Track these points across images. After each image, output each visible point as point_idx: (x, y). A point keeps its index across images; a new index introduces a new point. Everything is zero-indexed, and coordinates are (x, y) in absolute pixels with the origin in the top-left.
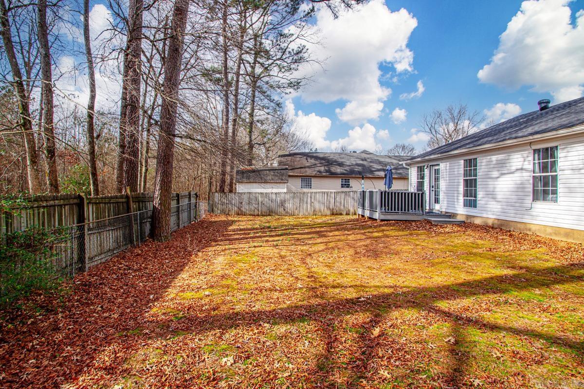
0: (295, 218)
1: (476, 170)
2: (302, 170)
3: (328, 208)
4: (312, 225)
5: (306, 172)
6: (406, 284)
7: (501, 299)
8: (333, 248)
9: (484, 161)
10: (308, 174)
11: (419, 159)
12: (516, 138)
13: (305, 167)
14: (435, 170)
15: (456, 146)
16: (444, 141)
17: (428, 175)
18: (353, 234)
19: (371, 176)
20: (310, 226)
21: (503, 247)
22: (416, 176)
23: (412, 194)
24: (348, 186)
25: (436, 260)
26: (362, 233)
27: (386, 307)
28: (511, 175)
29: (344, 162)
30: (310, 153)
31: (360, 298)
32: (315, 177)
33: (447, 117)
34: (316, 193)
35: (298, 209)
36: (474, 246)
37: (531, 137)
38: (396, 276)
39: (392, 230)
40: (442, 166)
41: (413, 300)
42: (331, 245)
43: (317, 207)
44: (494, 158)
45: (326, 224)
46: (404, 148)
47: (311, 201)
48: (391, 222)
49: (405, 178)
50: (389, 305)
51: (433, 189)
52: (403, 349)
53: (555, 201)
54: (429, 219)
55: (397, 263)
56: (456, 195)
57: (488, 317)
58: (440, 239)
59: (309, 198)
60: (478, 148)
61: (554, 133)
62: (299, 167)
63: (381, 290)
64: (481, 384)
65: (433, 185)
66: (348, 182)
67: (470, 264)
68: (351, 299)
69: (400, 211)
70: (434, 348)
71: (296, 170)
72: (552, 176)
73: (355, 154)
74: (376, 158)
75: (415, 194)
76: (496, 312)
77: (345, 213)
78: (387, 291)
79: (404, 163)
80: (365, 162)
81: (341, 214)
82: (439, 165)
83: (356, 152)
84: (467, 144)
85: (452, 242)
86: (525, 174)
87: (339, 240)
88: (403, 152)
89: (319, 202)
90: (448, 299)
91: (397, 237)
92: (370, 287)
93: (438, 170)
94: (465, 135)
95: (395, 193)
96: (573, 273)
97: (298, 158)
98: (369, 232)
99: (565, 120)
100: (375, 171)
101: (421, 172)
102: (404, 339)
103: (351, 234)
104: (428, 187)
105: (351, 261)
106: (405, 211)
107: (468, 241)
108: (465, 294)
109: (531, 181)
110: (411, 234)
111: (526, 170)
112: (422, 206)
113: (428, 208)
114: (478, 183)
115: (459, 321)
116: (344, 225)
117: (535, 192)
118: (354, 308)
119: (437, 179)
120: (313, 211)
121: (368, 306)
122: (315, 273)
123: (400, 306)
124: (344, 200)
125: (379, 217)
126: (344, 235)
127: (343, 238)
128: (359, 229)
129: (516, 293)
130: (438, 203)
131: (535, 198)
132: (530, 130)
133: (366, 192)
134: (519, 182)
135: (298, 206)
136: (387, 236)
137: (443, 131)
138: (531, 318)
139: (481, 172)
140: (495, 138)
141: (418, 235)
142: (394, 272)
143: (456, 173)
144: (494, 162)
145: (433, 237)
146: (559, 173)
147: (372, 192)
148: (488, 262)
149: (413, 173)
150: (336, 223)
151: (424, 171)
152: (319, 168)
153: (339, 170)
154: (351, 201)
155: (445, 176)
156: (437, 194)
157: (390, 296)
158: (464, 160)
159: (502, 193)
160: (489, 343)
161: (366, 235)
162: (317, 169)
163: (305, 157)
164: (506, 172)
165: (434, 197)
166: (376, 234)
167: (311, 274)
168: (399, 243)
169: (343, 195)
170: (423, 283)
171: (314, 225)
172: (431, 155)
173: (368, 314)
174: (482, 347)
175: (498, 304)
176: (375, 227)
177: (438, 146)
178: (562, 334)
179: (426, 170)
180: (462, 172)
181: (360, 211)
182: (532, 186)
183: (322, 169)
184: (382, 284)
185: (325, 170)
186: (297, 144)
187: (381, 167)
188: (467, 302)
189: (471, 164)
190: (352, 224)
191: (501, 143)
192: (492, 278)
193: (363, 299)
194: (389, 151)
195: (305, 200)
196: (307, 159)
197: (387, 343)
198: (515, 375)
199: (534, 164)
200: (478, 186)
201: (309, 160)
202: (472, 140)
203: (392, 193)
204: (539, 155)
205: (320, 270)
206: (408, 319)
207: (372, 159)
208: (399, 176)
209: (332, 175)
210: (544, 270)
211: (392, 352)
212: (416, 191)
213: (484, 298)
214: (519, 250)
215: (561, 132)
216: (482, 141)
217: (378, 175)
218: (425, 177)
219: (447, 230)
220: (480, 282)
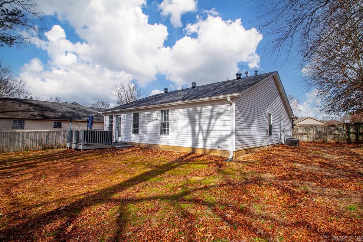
0: (4, 155)
1: (138, 119)
2: (14, 113)
3: (41, 144)
4: (23, 159)
5: (19, 115)
6: (96, 189)
7: (144, 184)
8: (41, 175)
9: (142, 114)
10: (20, 117)
11: (110, 111)
12: (155, 104)
13: (17, 111)
14: (119, 118)
15: (130, 105)
16: (126, 102)
17: (115, 121)
18: (61, 162)
19: (79, 120)
20: (20, 160)
21: (148, 158)
22: (108, 121)
23: (105, 132)
24: (60, 127)
25: (116, 170)
26: (68, 160)
27: (80, 209)
28: (153, 122)
29: (57, 109)
30: (24, 100)
31: (60, 208)
32: (28, 119)
33: (127, 89)
34: (28, 133)
35: (8, 146)
36: (136, 159)
37: (160, 105)
38: (90, 186)
39: (91, 155)
40: (123, 116)
41: (98, 198)
42: (39, 173)
43: (29, 144)
44: (146, 113)
45: (36, 157)
46: (103, 103)
47: (23, 139)
48: (91, 150)
49: (102, 122)
50: (82, 207)
51: (118, 129)
52: (88, 232)
53: (168, 134)
54: (115, 146)
55: (92, 177)
56: (129, 132)
57: (138, 195)
58: (119, 157)
59: (21, 137)
60: (139, 107)
61: (168, 104)
62: (11, 110)
63: (78, 198)
64: (130, 234)
65: (118, 126)
66: (60, 124)
67: (133, 169)
68: (52, 211)
69: (97, 143)
70: (108, 224)
71: (7, 113)
72: (167, 123)
73: (66, 104)
74: (83, 108)
75: (107, 132)
76: (141, 192)
77: (56, 147)
78: (81, 197)
79: (101, 113)
80: (74, 110)
81: (53, 148)
82: (121, 115)
83: (67, 103)
84: (135, 105)
85: (125, 158)
86: (158, 122)
87: (48, 168)
88: (103, 106)
89: (31, 140)
90: (119, 191)
91: (93, 160)
92: (70, 198)
93: (121, 118)
94: (136, 100)
95: (94, 132)
96: (173, 165)
97: (10, 103)
98: (74, 159)
99: (172, 99)
100: (82, 117)
101: (111, 119)
102: (90, 225)
103: (59, 162)
104: (115, 127)
105: (56, 182)
106: (101, 142)
107: (133, 157)
108: (129, 186)
109: (160, 125)
110: (103, 157)
111: (158, 120)
112: (111, 140)
113: (114, 140)
114: (139, 126)
115: (124, 202)
116: (54, 156)
117: (161, 130)
118: (54, 217)
119: (120, 123)
120: (25, 147)
121: (66, 212)
122: (20, 199)
123: (90, 205)
124: (56, 138)
125: (83, 147)
126: (52, 164)
127: (51, 166)
128: (66, 158)
129: (151, 179)
130: (120, 137)
131: (161, 133)
132: (160, 101)
133: (73, 131)
134: (155, 125)
135: (9, 144)
136: (87, 160)
137: (125, 96)
138: (155, 190)
139: (140, 120)
140: (147, 103)
141: (107, 157)
142: (89, 183)
143: (129, 120)
144: (146, 115)
145: (116, 157)
146: (170, 122)
147: (78, 131)
148: (141, 166)
149: (107, 119)
150: (46, 155)
151: (113, 119)
152: (33, 112)
153: (52, 115)
154: (61, 138)
155: (124, 122)
156: (120, 132)
157: (83, 200)
158: (133, 113)
159: (149, 131)
160: (136, 209)
161: (71, 161)
162: (31, 113)
163: (18, 103)
164: (151, 120)
165: (118, 133)
166: (80, 160)
167: (15, 201)
168: (94, 164)
169: (55, 134)
170: (106, 185)
171: (25, 159)
172: (117, 109)
173: (65, 218)
174: (133, 213)
175: (143, 187)
176: (79, 155)
177: (122, 104)
178: (166, 194)
179: (114, 118)
180: (132, 120)
181: (68, 145)
182: (160, 127)
183: (36, 113)
184: (79, 193)
185: (39, 114)
186: (10, 90)
187: (86, 115)
188: (128, 191)
189: (136, 116)
190: (61, 155)
191: (149, 106)
192: (142, 174)
193: (62, 208)
194: (93, 105)
195: (17, 138)
196: (20, 105)
197: (77, 233)
198: (147, 222)
199: (161, 117)
200: (139, 127)
201: (22, 106)
202: (138, 103)
203: (92, 132)
204: (163, 113)
205: (25, 196)
206: (94, 212)
207: (80, 109)
208: (99, 121)
209: (46, 119)
210: (163, 166)
211: (80, 238)
212: (108, 130)
213: (137, 186)
214: (154, 158)
215: (170, 103)
216: (141, 104)
217: (84, 120)
218: (114, 122)
219: (124, 152)
220: (136, 177)
